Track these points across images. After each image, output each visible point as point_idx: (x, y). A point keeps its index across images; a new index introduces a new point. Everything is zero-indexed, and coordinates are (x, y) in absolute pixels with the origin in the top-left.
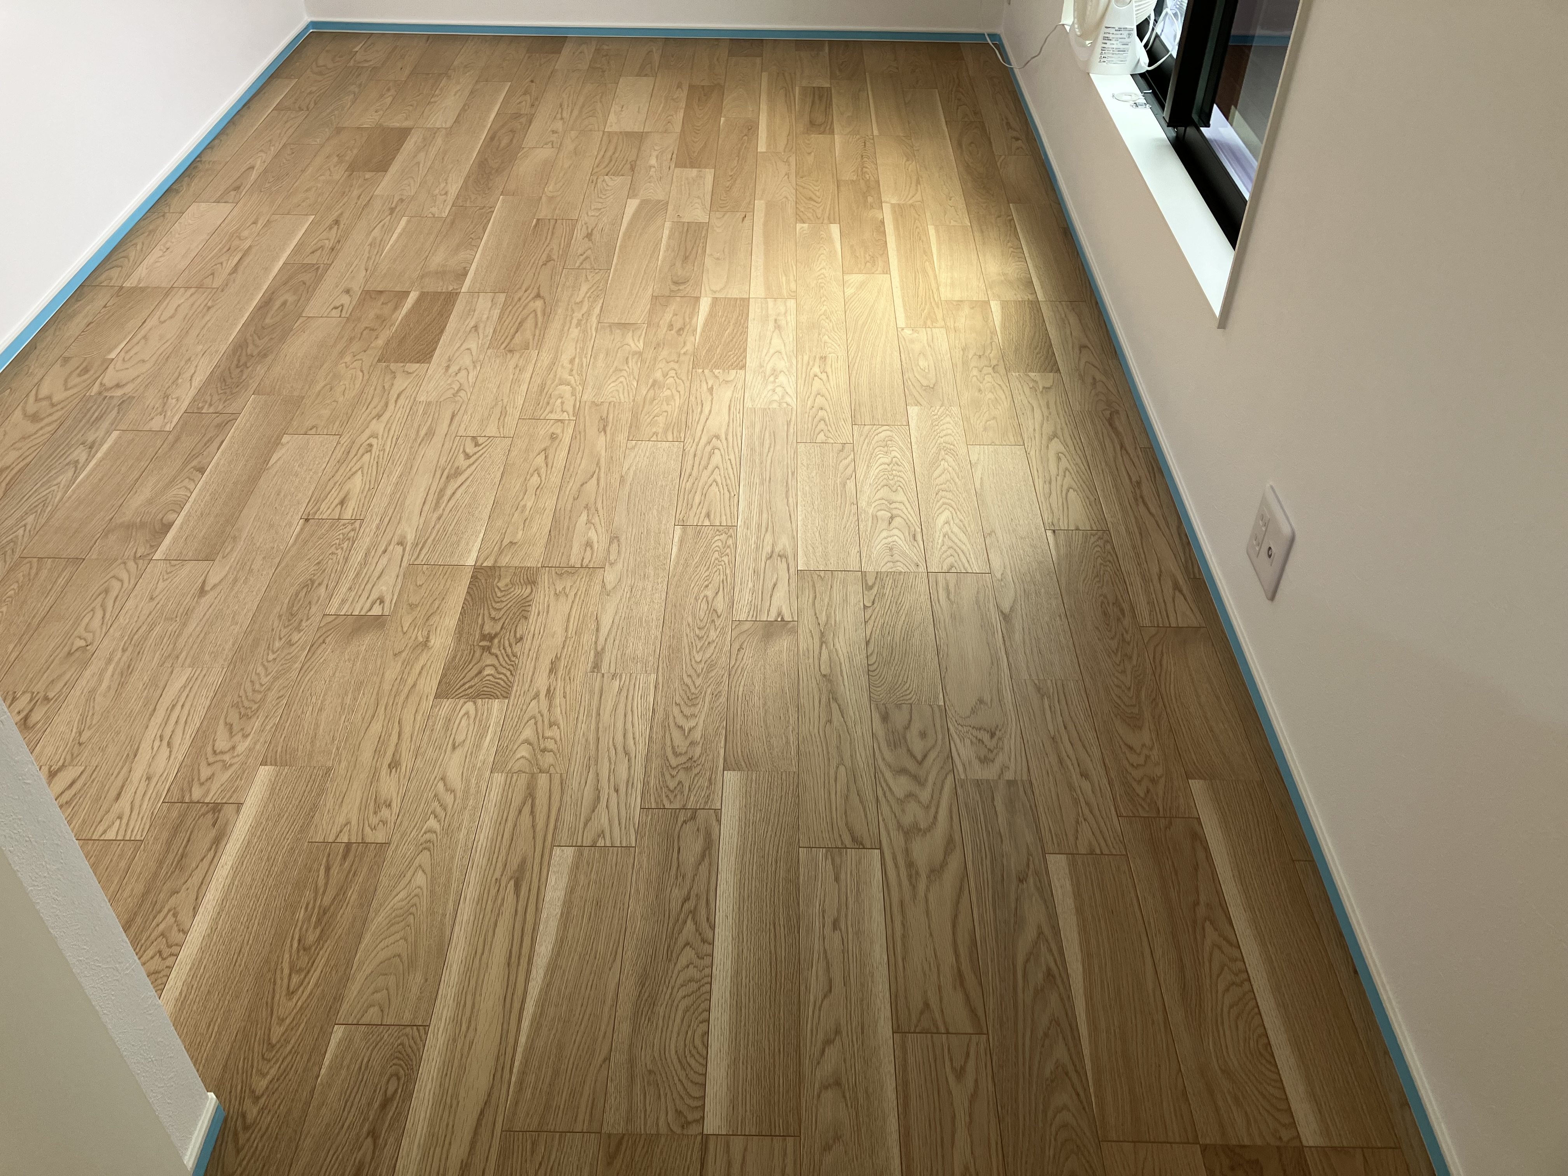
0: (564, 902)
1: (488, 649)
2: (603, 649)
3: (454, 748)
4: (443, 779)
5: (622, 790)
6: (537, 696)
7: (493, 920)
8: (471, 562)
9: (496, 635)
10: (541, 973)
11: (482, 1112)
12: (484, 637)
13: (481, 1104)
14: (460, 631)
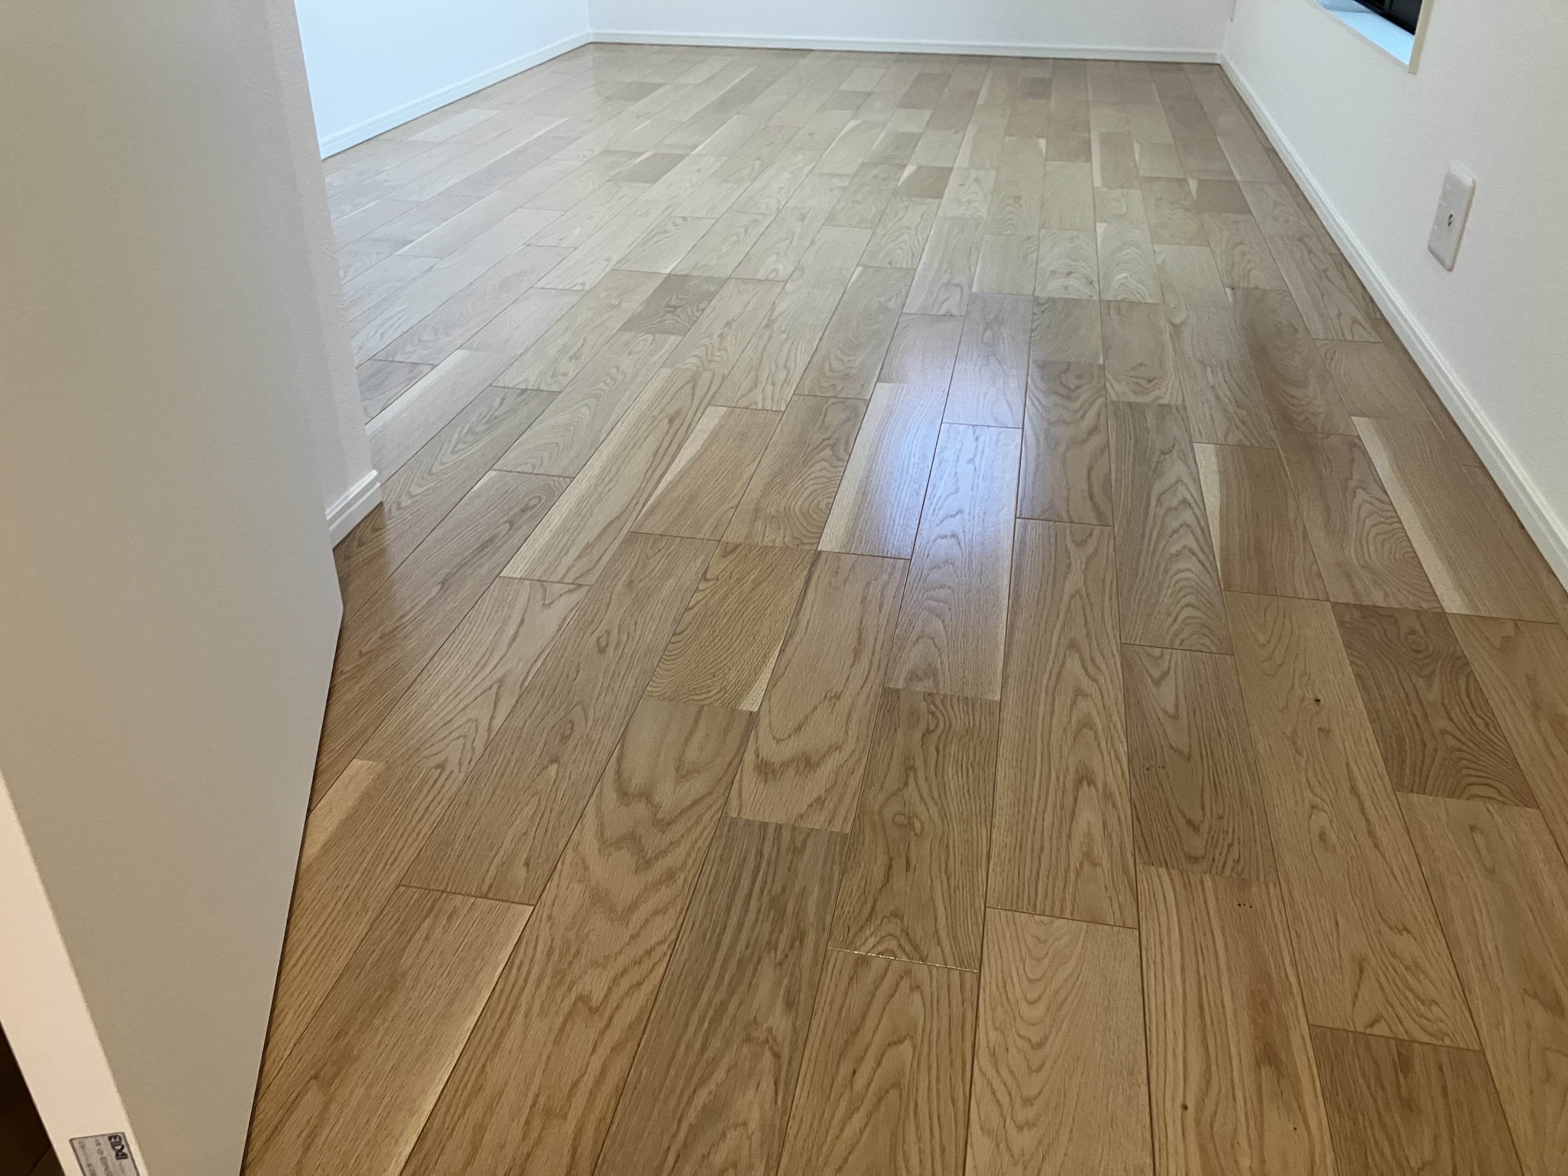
0: (712, 432)
1: (672, 312)
2: (776, 319)
3: (630, 353)
4: (617, 368)
5: (779, 385)
6: (710, 336)
7: (646, 434)
8: (668, 271)
9: (680, 306)
10: (684, 463)
11: (612, 522)
12: (670, 307)
13: (612, 518)
14: (648, 302)
